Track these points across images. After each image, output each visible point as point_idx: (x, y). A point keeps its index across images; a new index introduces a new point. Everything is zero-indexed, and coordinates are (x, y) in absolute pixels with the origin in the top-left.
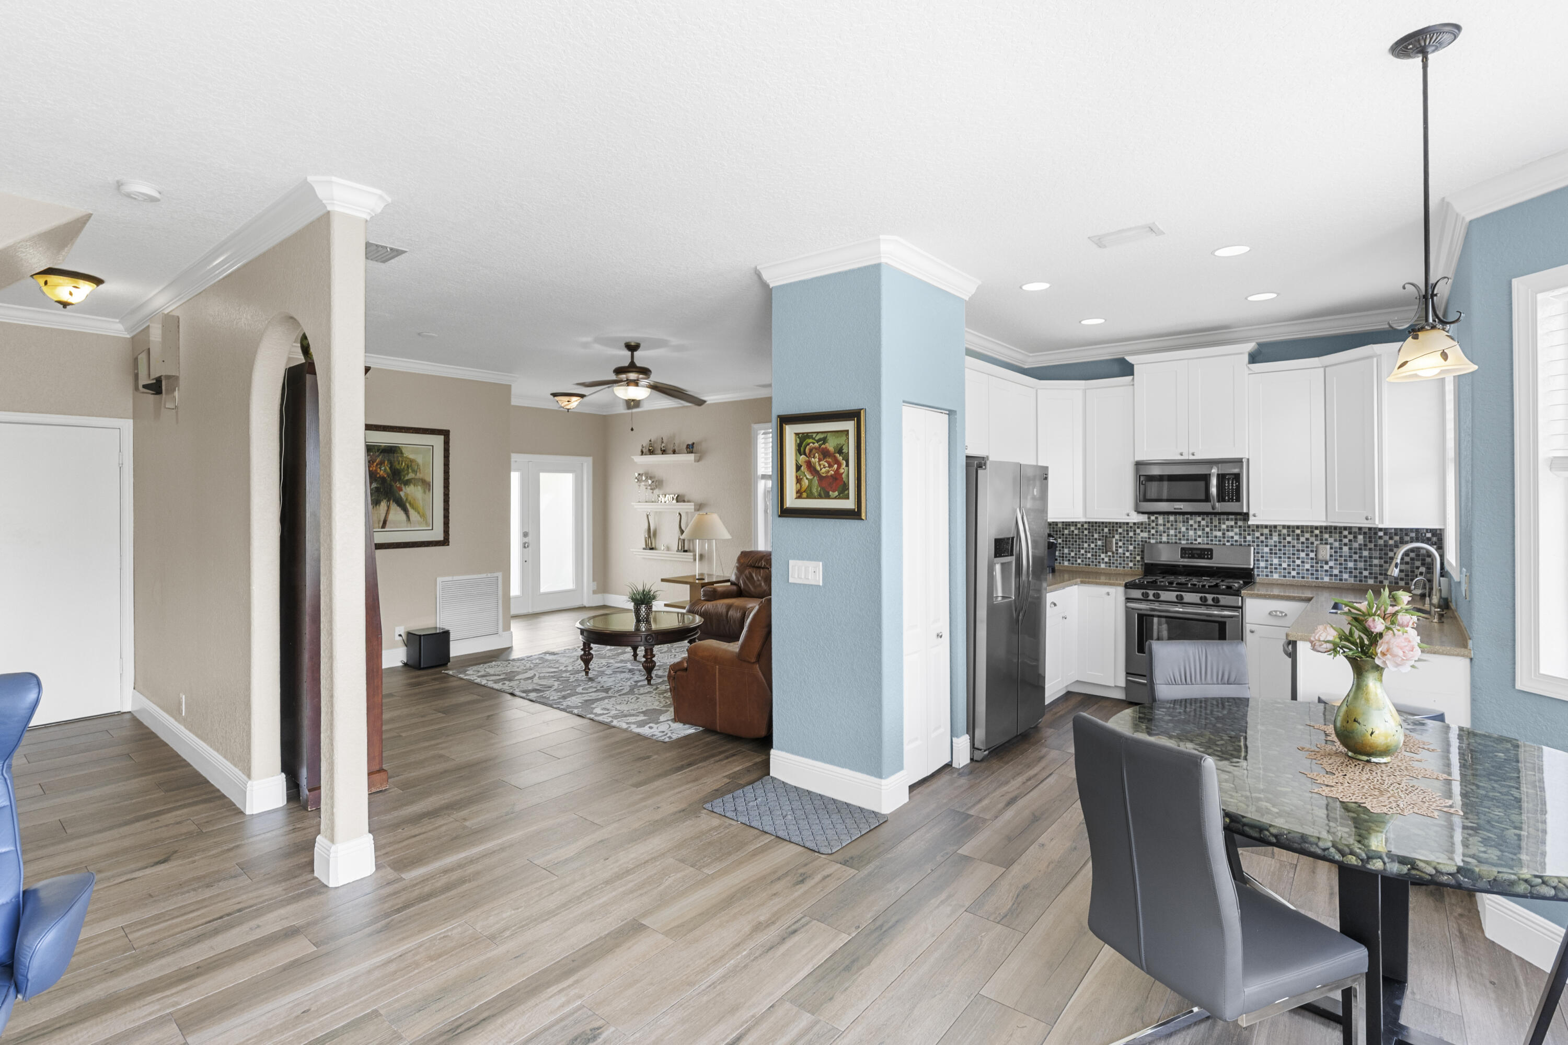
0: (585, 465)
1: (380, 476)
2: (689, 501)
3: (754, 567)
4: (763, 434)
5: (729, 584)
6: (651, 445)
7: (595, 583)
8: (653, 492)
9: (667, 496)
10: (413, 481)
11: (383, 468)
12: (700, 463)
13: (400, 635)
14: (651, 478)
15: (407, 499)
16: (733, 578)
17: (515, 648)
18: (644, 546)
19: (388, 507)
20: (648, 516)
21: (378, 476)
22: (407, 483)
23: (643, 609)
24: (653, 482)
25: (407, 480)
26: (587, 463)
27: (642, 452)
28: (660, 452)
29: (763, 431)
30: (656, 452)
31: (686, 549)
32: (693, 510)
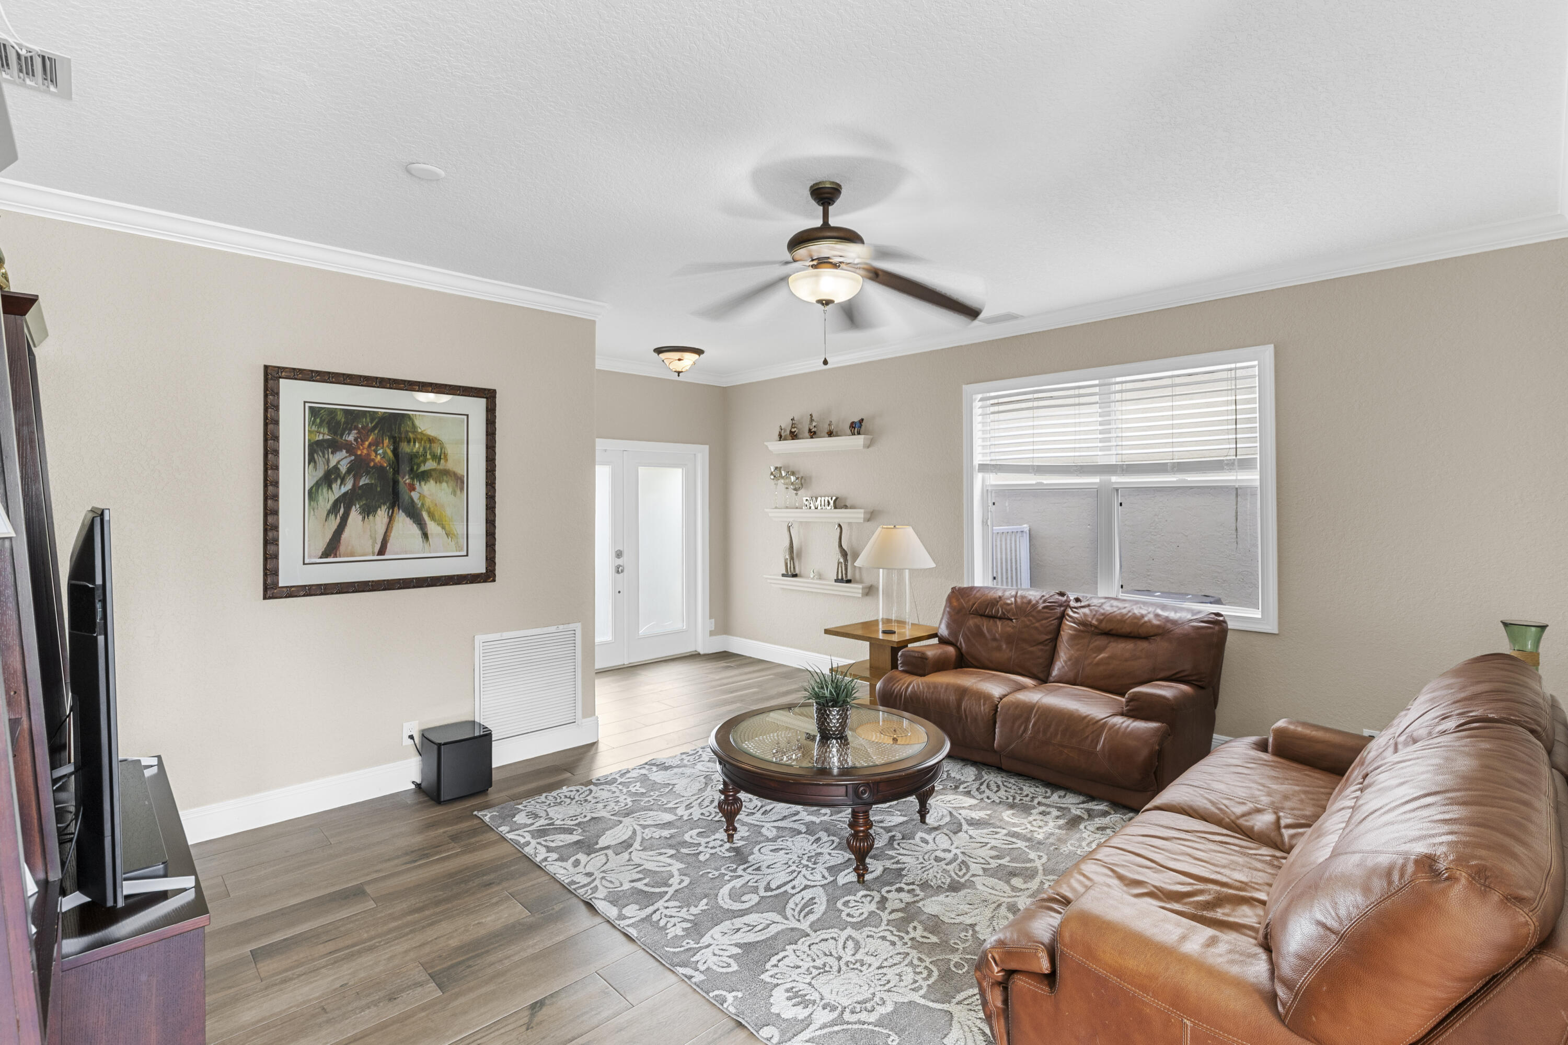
0: (699, 456)
1: (375, 464)
2: (853, 507)
3: (983, 615)
4: (981, 400)
5: (935, 641)
6: (793, 425)
7: (713, 620)
8: (796, 494)
9: (819, 499)
10: (433, 473)
11: (380, 452)
12: (871, 449)
13: (411, 737)
14: (793, 473)
15: (423, 505)
16: (944, 631)
17: (602, 747)
18: (784, 572)
19: (391, 518)
20: (789, 527)
21: (372, 464)
22: (424, 476)
23: (834, 715)
24: (797, 478)
25: (424, 472)
26: (701, 454)
27: (780, 436)
28: (807, 434)
29: (980, 396)
30: (801, 436)
31: (849, 578)
32: (862, 521)
